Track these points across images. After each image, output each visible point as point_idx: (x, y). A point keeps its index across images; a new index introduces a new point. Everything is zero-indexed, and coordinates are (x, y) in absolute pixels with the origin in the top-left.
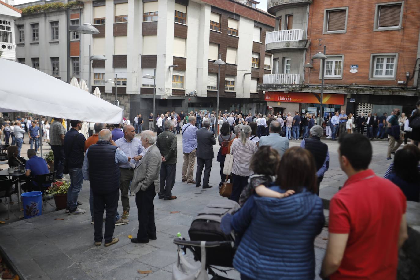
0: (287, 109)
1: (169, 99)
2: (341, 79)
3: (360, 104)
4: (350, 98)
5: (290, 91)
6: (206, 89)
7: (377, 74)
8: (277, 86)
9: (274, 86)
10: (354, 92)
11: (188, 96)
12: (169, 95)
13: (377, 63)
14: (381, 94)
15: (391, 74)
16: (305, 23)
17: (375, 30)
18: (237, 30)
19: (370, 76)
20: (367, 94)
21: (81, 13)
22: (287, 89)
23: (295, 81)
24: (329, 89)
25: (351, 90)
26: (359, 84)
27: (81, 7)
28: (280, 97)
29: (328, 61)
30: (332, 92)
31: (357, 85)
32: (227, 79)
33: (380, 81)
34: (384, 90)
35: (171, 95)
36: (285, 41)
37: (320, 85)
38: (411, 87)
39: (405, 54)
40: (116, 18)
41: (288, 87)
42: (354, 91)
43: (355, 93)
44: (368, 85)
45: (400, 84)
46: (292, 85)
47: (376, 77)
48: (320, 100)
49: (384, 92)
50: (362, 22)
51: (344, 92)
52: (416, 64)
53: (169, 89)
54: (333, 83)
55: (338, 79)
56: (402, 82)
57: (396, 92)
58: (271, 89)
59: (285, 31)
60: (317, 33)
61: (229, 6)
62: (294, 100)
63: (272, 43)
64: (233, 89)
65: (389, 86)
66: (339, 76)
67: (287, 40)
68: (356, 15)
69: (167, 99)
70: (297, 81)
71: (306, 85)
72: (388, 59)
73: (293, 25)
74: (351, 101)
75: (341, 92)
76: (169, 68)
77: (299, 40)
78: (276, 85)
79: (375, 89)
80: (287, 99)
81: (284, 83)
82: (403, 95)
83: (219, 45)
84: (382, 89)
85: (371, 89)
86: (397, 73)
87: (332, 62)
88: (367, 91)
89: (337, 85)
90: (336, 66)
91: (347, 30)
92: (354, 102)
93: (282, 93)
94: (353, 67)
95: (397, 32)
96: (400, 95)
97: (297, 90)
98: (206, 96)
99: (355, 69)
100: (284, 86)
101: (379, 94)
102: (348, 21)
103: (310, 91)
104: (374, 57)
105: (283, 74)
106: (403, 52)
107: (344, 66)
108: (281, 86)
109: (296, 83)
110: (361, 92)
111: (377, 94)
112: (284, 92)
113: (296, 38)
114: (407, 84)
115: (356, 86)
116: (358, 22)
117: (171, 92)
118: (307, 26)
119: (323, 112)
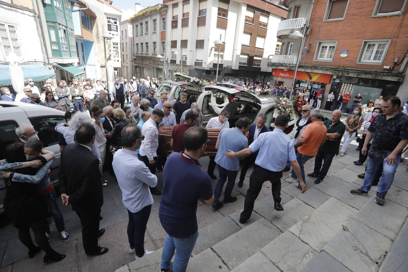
0: (285, 83)
1: (210, 70)
2: (331, 62)
3: (344, 84)
4: (336, 78)
5: (288, 69)
6: (238, 65)
7: (365, 59)
9: (277, 64)
10: (340, 73)
11: (225, 68)
12: (210, 67)
13: (368, 48)
14: (364, 77)
15: (379, 59)
16: (309, 12)
17: (373, 16)
18: (267, 24)
19: (357, 61)
20: (351, 76)
21: (166, 13)
23: (293, 61)
24: (319, 70)
25: (337, 72)
26: (346, 67)
27: (166, 9)
28: (281, 74)
29: (324, 46)
30: (321, 72)
31: (344, 67)
32: (255, 58)
33: (366, 65)
34: (368, 73)
35: (212, 67)
36: (290, 28)
37: (313, 66)
38: (396, 72)
39: (398, 40)
40: (184, 15)
41: (287, 66)
43: (340, 75)
44: (354, 68)
45: (385, 69)
46: (290, 64)
47: (364, 61)
48: (311, 78)
49: (367, 76)
50: (362, 8)
51: (331, 73)
53: (211, 63)
54: (323, 65)
55: (329, 61)
56: (388, 67)
57: (379, 76)
58: (274, 67)
59: (293, 19)
60: (318, 21)
61: (261, 5)
62: (291, 76)
63: (281, 30)
64: (259, 65)
65: (374, 71)
66: (330, 59)
67: (292, 28)
68: (357, 2)
69: (208, 69)
70: (295, 62)
71: (302, 65)
72: (380, 45)
73: (300, 15)
74: (336, 81)
75: (329, 73)
76: (212, 49)
77: (301, 27)
78: (279, 64)
79: (359, 73)
80: (286, 75)
81: (285, 63)
82: (385, 79)
83: (251, 34)
84: (366, 73)
85: (356, 72)
86: (385, 59)
87: (326, 47)
88: (351, 74)
89: (327, 67)
90: (330, 50)
91: (345, 17)
92: (338, 82)
93: (282, 71)
94: (344, 51)
95: (397, 17)
96: (383, 79)
97: (293, 69)
98: (238, 69)
99: (345, 53)
100: (284, 65)
101: (362, 77)
102: (348, 8)
103: (303, 70)
104: (366, 43)
105: (286, 56)
106: (397, 38)
107: (336, 50)
108: (282, 65)
109: (293, 64)
110: (346, 74)
111: (360, 77)
112: (284, 69)
113: (300, 26)
114: (392, 70)
115: (343, 68)
116: (358, 9)
117: (212, 66)
118: (311, 15)
119: (312, 88)
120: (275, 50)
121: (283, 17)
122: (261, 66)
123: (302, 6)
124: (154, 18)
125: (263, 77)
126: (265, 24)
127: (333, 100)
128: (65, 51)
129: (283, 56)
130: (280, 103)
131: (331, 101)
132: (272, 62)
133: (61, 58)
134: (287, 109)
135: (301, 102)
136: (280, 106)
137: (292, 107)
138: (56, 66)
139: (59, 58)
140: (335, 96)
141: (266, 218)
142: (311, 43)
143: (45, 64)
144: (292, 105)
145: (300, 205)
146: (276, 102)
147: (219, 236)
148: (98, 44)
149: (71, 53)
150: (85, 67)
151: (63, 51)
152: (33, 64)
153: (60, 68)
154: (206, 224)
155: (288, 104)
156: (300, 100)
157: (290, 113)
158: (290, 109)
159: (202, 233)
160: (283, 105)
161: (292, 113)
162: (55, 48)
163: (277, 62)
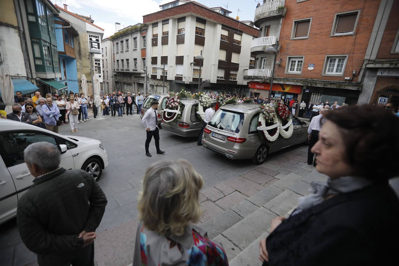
0: (261, 94)
1: (190, 84)
2: (301, 74)
3: (313, 93)
4: (305, 89)
5: (263, 81)
6: (216, 79)
7: (329, 71)
11: (204, 82)
12: (190, 81)
13: (330, 62)
14: (330, 87)
15: (340, 72)
16: (278, 31)
17: (331, 35)
18: (241, 41)
19: (323, 73)
20: (318, 86)
21: (147, 32)
23: (267, 74)
24: (291, 81)
25: (307, 83)
26: (314, 79)
27: (146, 28)
28: (256, 86)
29: (293, 60)
30: (292, 83)
31: (312, 79)
32: (232, 72)
33: (330, 77)
35: (192, 81)
36: (262, 45)
37: (285, 78)
38: (355, 82)
39: (354, 55)
40: (163, 33)
41: (262, 79)
42: (308, 83)
43: (309, 86)
44: (321, 79)
45: (346, 80)
46: (264, 77)
47: (328, 73)
48: (284, 89)
49: (332, 86)
50: (323, 29)
51: (301, 84)
52: (363, 64)
53: (191, 77)
54: (294, 77)
55: (298, 74)
56: (349, 78)
57: (342, 86)
58: (250, 80)
59: (265, 37)
60: (286, 39)
61: (235, 25)
62: (266, 88)
63: (254, 47)
64: (235, 79)
65: (337, 81)
66: (299, 72)
67: (264, 45)
68: (318, 24)
69: (188, 83)
71: (275, 78)
72: (339, 60)
73: (270, 34)
74: (306, 91)
75: (299, 84)
76: (191, 64)
77: (272, 44)
78: (254, 77)
79: (325, 83)
80: (261, 87)
81: (260, 76)
82: (347, 89)
83: (227, 51)
84: (331, 84)
85: (322, 83)
86: (345, 71)
87: (295, 61)
89: (297, 79)
90: (298, 64)
91: (309, 36)
92: (308, 92)
93: (258, 83)
94: (310, 65)
95: (351, 37)
96: (345, 88)
97: (267, 81)
98: (216, 83)
99: (312, 67)
100: (259, 78)
101: (328, 87)
102: (311, 29)
103: (276, 82)
104: (328, 57)
105: (260, 69)
106: (353, 53)
107: (304, 64)
108: (257, 78)
109: (267, 76)
110: (314, 85)
111: (326, 87)
112: (259, 82)
113: (271, 43)
114: (352, 80)
115: (311, 80)
116: (318, 29)
117: (192, 80)
118: (279, 34)
119: (285, 98)
120: (249, 65)
121: (255, 35)
122: (237, 79)
123: (271, 26)
124: (134, 36)
125: (239, 90)
126: (238, 42)
127: (305, 108)
128: (49, 67)
129: (258, 69)
130: (264, 108)
131: (303, 109)
132: (248, 75)
133: (45, 73)
134: (271, 114)
135: (282, 107)
136: (265, 111)
138: (39, 80)
139: (43, 73)
140: (307, 105)
141: (265, 207)
142: (282, 57)
143: (28, 78)
144: (274, 110)
145: (292, 194)
146: (260, 108)
147: (225, 226)
148: (80, 60)
149: (55, 68)
150: (66, 82)
151: (47, 66)
152: (16, 78)
153: (43, 83)
154: (210, 218)
156: (281, 105)
157: (273, 117)
158: (273, 113)
159: (209, 224)
160: (267, 110)
161: (274, 117)
162: (38, 64)
163: (252, 76)
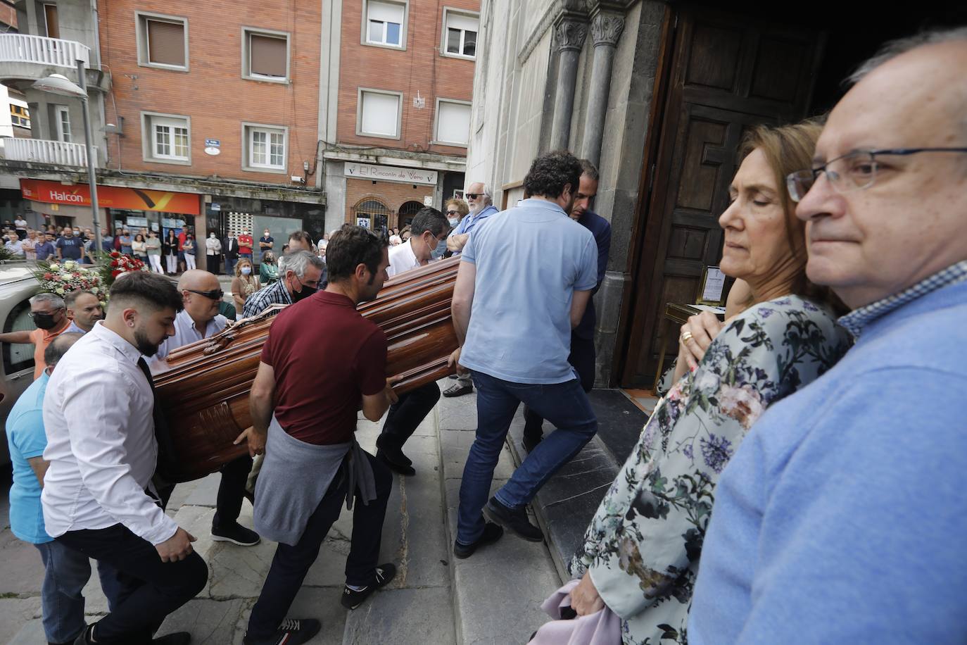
0: (78, 219)
2: (190, 164)
3: (231, 213)
4: (210, 202)
5: (75, 181)
7: (255, 161)
8: (36, 168)
9: (30, 166)
10: (216, 191)
13: (254, 140)
15: (280, 164)
16: (90, 30)
17: (244, 77)
19: (243, 164)
22: (65, 175)
23: (83, 159)
24: (166, 183)
25: (210, 188)
26: (226, 178)
28: (54, 193)
29: (159, 125)
30: (172, 188)
31: (220, 177)
33: (261, 174)
34: (269, 190)
36: (41, 63)
37: (145, 172)
38: (312, 188)
39: (299, 130)
41: (67, 173)
42: (215, 189)
43: (218, 194)
44: (242, 180)
45: (295, 182)
47: (256, 165)
48: (151, 205)
49: (269, 195)
51: (195, 191)
52: (317, 150)
54: (173, 172)
55: (184, 164)
56: (298, 179)
57: (290, 195)
58: (21, 174)
59: (43, 38)
60: (125, 62)
63: (7, 62)
65: (277, 185)
66: (186, 159)
67: (47, 63)
68: (205, 40)
71: (115, 170)
72: (273, 136)
73: (61, 31)
74: (213, 209)
75: (191, 190)
78: (35, 164)
79: (254, 189)
80: (74, 198)
81: (58, 162)
82: (301, 201)
84: (266, 190)
85: (247, 188)
86: (289, 163)
87: (167, 129)
88: (239, 192)
89: (182, 176)
90: (178, 138)
91: (190, 66)
92: (219, 209)
93: (56, 185)
94: (210, 142)
95: (285, 88)
96: (296, 201)
99: (214, 147)
100: (56, 168)
102: (190, 47)
103: (122, 184)
104: (247, 128)
105: (55, 142)
106: (296, 125)
107: (193, 139)
108: (49, 168)
109: (87, 166)
110: (229, 192)
112: (58, 181)
114: (305, 184)
115: (219, 180)
116: (210, 54)
118: (97, 40)
119: (161, 228)
120: (10, 122)
123: (61, 8)
127: (220, 251)
129: (43, 141)
130: (56, 278)
131: (217, 253)
132: (7, 158)
136: (59, 287)
137: (99, 284)
140: (222, 242)
142: (123, 112)
144: (100, 278)
146: (40, 277)
155: (83, 277)
160: (66, 282)
163: (26, 160)
